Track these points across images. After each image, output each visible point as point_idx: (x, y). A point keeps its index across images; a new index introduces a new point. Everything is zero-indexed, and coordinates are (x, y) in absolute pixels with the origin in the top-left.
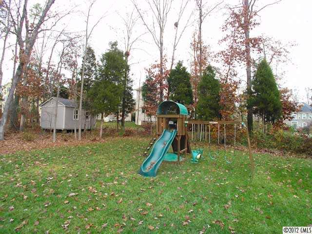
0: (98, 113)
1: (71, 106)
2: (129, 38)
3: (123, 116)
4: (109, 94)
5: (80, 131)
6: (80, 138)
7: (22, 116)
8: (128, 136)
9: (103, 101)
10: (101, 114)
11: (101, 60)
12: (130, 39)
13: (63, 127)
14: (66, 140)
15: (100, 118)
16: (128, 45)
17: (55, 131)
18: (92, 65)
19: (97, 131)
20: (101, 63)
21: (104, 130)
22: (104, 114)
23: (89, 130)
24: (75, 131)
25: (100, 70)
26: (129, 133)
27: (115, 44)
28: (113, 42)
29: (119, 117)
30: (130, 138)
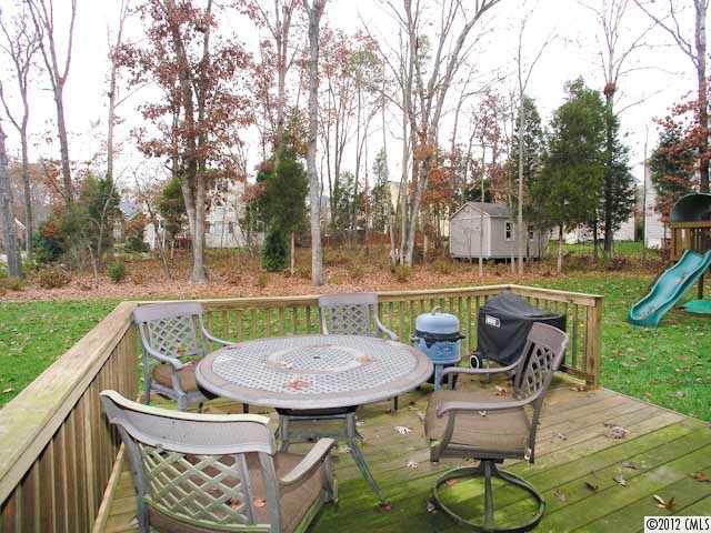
0: (553, 225)
1: (500, 215)
2: (611, 52)
3: (608, 229)
4: (571, 187)
5: (521, 260)
6: (521, 272)
7: (426, 238)
8: (620, 269)
9: (562, 202)
10: (558, 228)
11: (552, 123)
12: (614, 55)
13: (488, 254)
14: (498, 274)
15: (556, 236)
16: (611, 67)
17: (481, 261)
18: (534, 132)
19: (551, 260)
20: (551, 130)
21: (566, 257)
22: (565, 227)
23: (535, 259)
24: (513, 260)
25: (551, 143)
26: (619, 265)
27: (579, 83)
28: (573, 79)
29: (599, 230)
30: (623, 274)
